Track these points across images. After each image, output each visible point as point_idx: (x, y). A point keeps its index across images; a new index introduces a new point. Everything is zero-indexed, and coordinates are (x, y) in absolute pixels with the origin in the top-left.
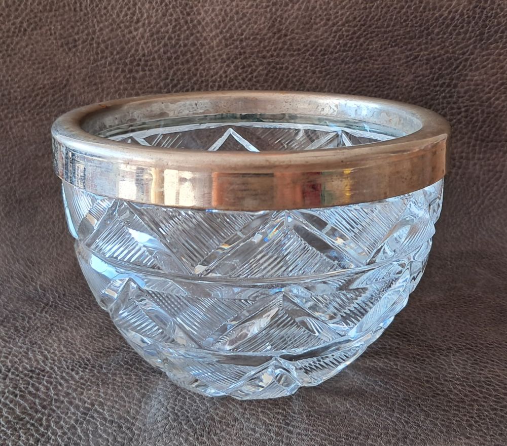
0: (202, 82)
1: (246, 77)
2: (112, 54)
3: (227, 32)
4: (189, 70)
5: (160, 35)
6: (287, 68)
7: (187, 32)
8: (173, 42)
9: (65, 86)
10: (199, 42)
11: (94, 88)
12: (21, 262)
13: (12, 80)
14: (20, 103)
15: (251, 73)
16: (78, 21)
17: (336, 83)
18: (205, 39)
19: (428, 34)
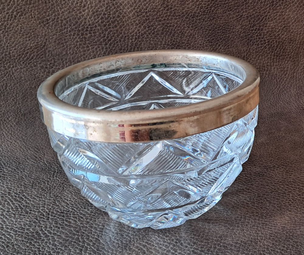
0: (126, 36)
1: (151, 32)
2: (70, 26)
3: (138, 8)
4: (117, 31)
5: (98, 13)
6: (174, 26)
7: (114, 10)
8: (106, 16)
9: (44, 46)
10: (122, 15)
11: (62, 45)
13: (10, 46)
14: (17, 58)
15: (153, 30)
16: (48, 9)
17: (201, 32)
18: (125, 13)
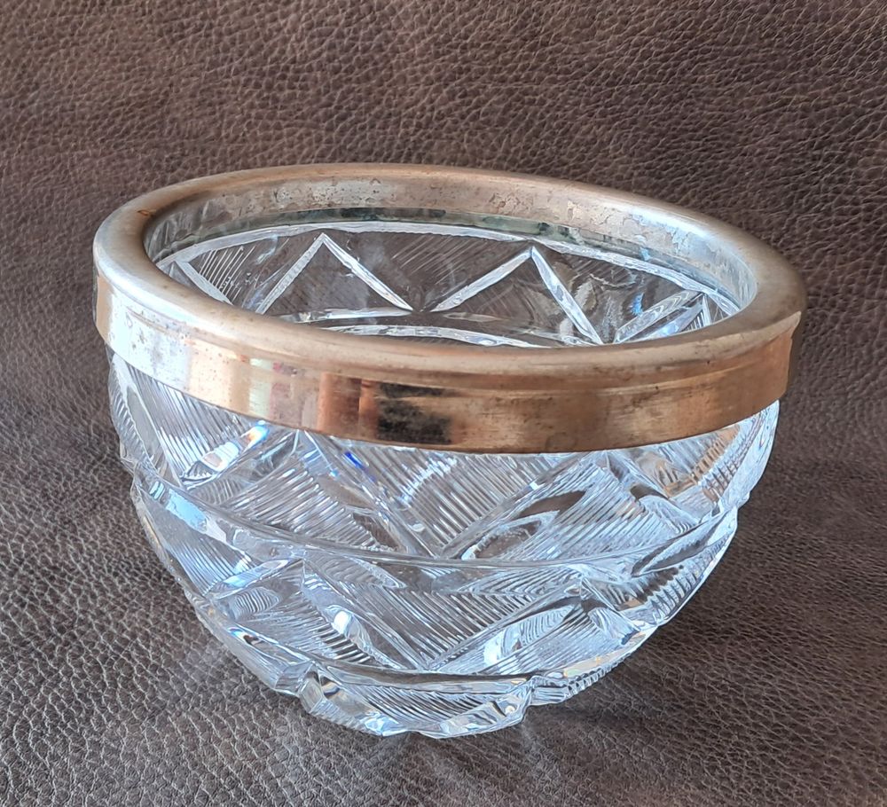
0: (390, 115)
1: (468, 112)
2: (241, 55)
3: (440, 31)
4: (369, 92)
5: (324, 27)
6: (543, 102)
7: (371, 26)
8: (345, 42)
9: (162, 103)
10: (390, 46)
11: (209, 110)
12: (71, 385)
14: (88, 125)
15: (477, 107)
17: (630, 135)
18: (401, 41)
19: (809, 64)
